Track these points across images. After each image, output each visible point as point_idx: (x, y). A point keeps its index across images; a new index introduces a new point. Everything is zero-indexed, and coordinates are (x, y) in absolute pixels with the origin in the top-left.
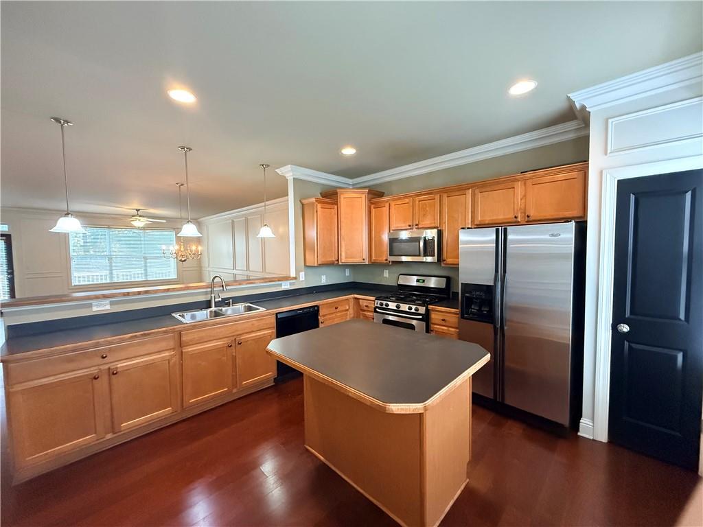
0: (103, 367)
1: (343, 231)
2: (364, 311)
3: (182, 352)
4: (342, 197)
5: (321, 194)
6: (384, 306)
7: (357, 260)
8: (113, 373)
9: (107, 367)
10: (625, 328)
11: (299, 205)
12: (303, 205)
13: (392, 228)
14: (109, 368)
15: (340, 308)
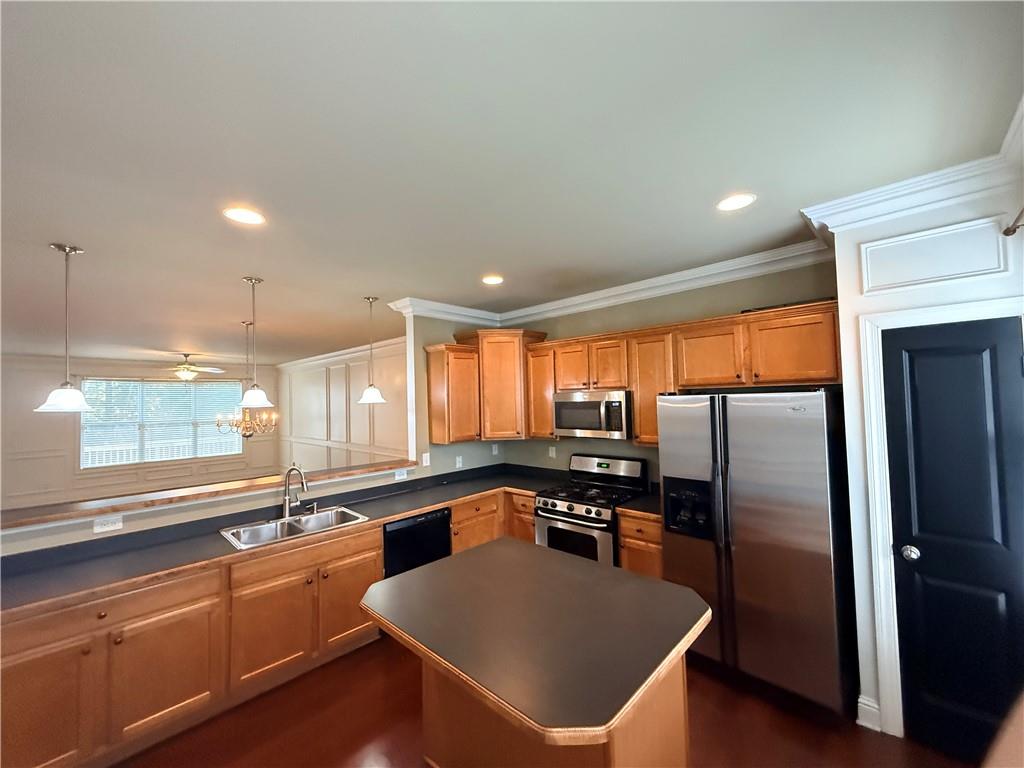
0: (98, 633)
1: (486, 391)
2: (520, 512)
3: (231, 597)
4: (485, 341)
5: (454, 336)
6: (550, 507)
7: (509, 434)
8: (115, 641)
9: (104, 632)
10: (914, 553)
11: (422, 356)
12: (428, 353)
13: (560, 387)
14: (109, 634)
15: (483, 510)
